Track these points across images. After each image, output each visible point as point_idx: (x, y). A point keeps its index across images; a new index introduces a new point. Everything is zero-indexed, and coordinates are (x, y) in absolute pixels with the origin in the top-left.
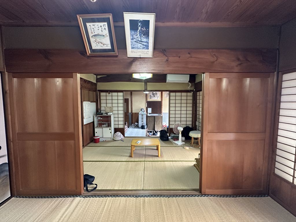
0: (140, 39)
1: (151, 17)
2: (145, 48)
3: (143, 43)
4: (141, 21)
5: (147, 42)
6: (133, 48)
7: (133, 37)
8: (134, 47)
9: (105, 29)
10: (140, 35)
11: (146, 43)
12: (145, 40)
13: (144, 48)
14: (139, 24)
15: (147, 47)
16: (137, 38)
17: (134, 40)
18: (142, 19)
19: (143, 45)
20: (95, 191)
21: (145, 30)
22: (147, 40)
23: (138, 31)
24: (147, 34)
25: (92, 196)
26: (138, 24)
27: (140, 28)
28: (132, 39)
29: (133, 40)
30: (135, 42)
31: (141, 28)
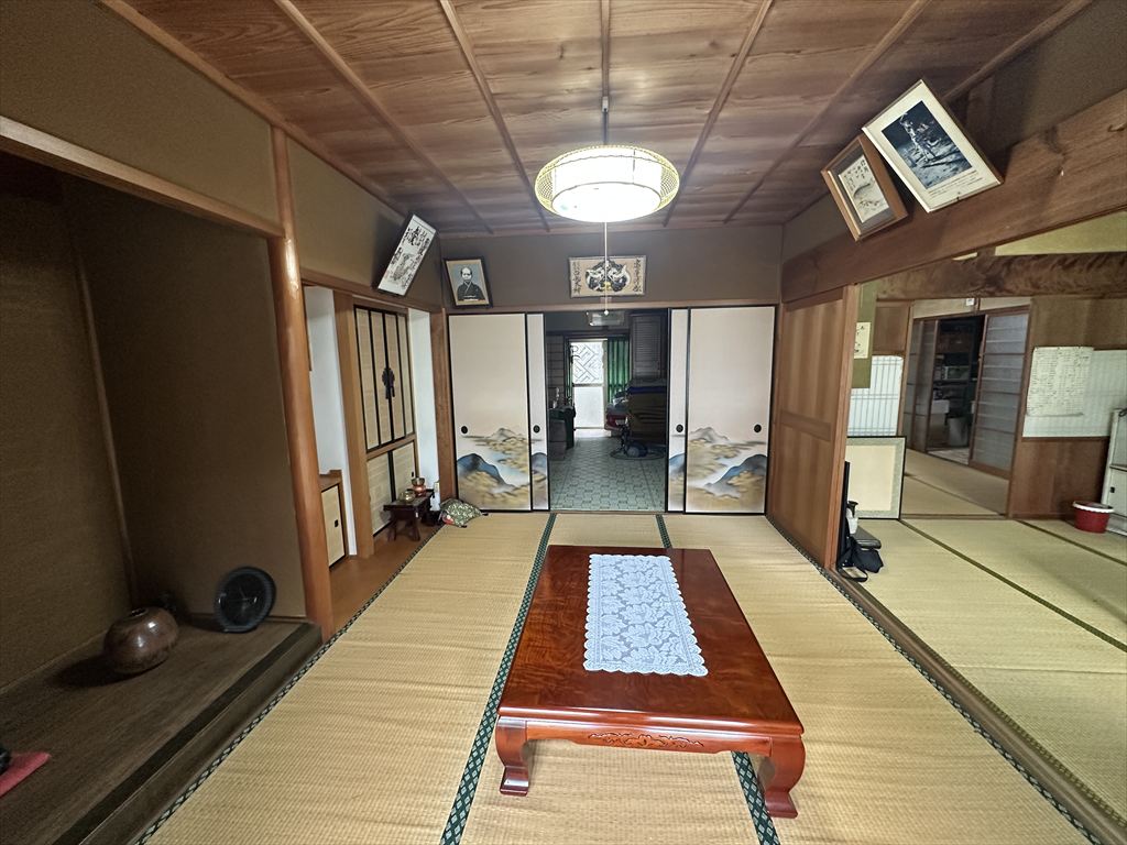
0: (930, 156)
1: (921, 94)
2: (960, 169)
3: (944, 160)
4: (905, 118)
5: (954, 152)
6: (928, 185)
7: (910, 159)
8: (930, 180)
9: (866, 169)
10: (924, 146)
11: (954, 156)
12: (944, 150)
13: (956, 169)
14: (906, 125)
15: (963, 163)
16: (922, 156)
17: (920, 165)
18: (904, 113)
19: (948, 163)
20: (856, 587)
21: (926, 127)
22: (949, 146)
23: (914, 140)
24: (939, 134)
25: (837, 585)
26: (903, 127)
27: (912, 132)
28: (914, 165)
29: (916, 165)
30: (924, 167)
31: (915, 130)
